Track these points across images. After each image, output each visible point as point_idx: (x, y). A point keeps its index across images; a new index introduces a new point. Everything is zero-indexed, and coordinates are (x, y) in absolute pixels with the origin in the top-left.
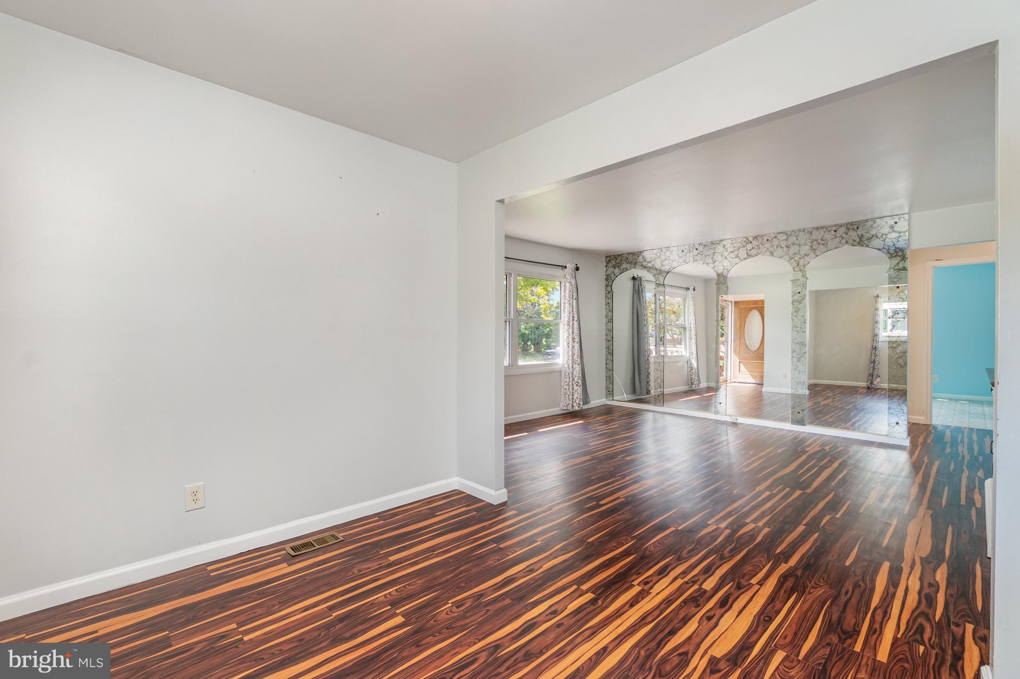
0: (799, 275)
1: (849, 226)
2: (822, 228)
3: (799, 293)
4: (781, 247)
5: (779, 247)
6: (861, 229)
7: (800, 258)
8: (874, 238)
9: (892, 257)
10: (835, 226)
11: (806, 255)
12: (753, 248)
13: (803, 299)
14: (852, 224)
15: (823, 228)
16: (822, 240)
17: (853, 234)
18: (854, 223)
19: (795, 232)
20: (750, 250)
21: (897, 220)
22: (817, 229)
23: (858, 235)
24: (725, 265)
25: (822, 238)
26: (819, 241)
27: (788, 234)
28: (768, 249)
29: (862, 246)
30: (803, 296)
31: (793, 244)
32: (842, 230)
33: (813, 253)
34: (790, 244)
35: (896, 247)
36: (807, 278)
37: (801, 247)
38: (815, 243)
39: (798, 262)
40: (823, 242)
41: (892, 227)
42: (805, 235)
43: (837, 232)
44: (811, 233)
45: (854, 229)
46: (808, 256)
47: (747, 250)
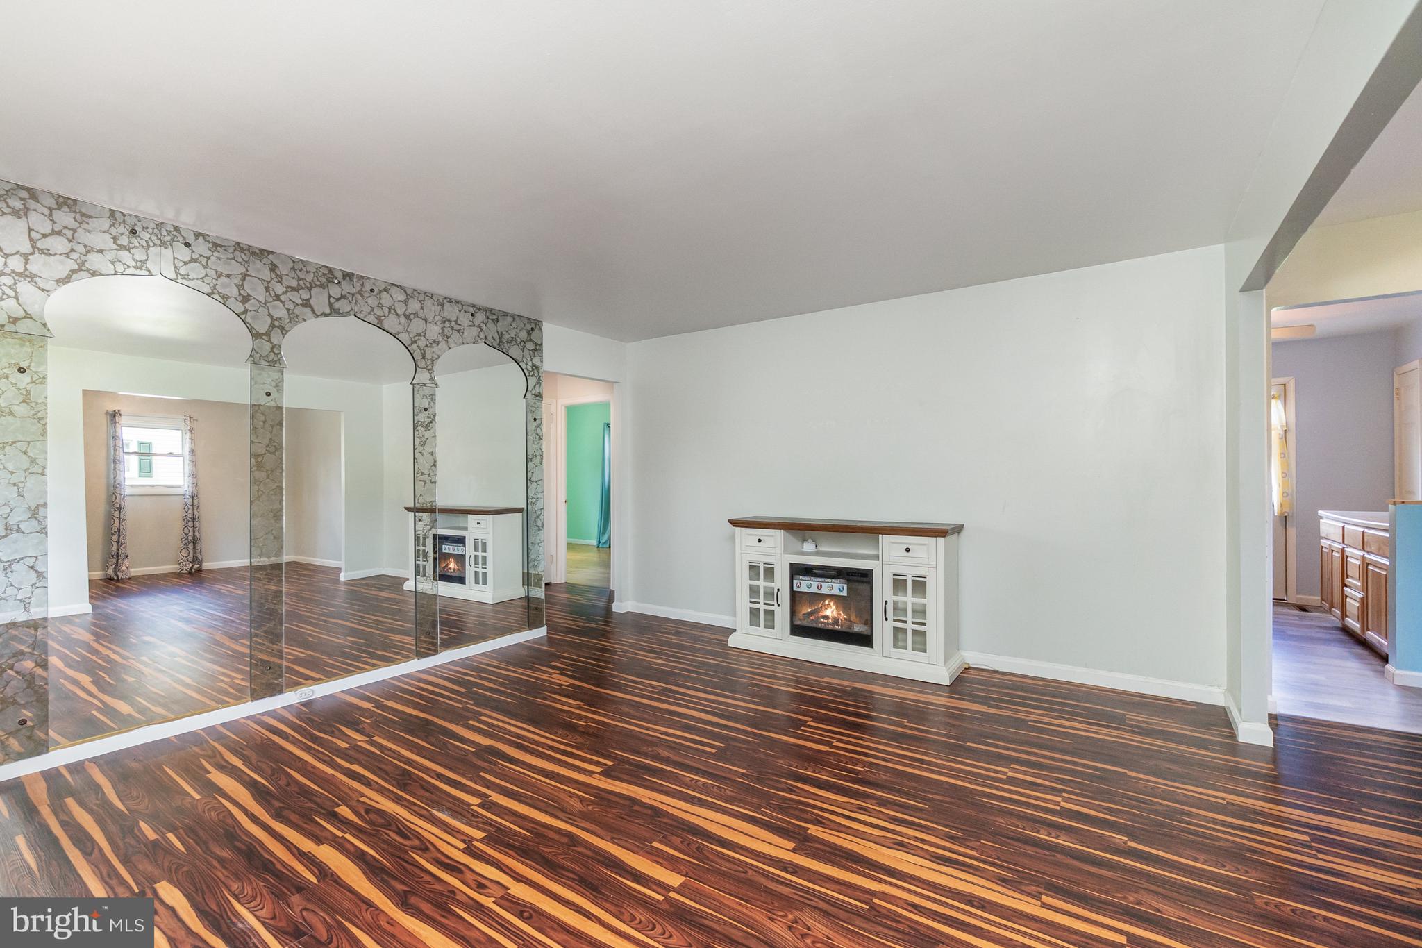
0: (424, 376)
1: (488, 314)
3: (426, 410)
4: (397, 314)
5: (392, 311)
6: (501, 324)
7: (427, 346)
8: (514, 343)
10: (473, 306)
11: (434, 341)
12: (343, 297)
13: (431, 422)
14: (491, 311)
15: (458, 303)
17: (491, 331)
18: (493, 311)
19: (419, 294)
20: (337, 300)
21: (533, 326)
22: (451, 301)
23: (498, 332)
25: (456, 320)
26: (453, 323)
27: (408, 293)
28: (373, 309)
29: (502, 351)
30: (432, 417)
31: (416, 315)
32: (480, 317)
33: (444, 341)
34: (410, 314)
35: (533, 363)
36: (436, 385)
37: (428, 324)
38: (447, 324)
39: (424, 351)
40: (458, 327)
41: (529, 334)
42: (433, 305)
43: (475, 317)
44: (442, 305)
45: (493, 320)
46: (438, 345)
47: (330, 296)
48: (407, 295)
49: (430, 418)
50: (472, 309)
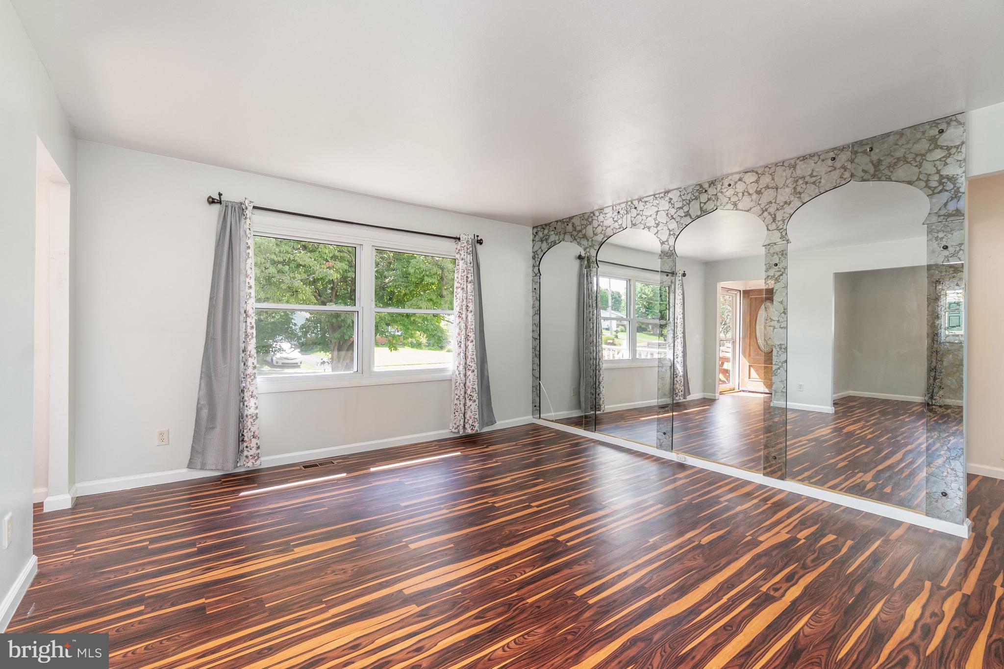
0: (776, 236)
1: (856, 149)
2: (811, 156)
3: (776, 265)
4: (750, 194)
5: (746, 194)
6: (877, 151)
7: (778, 209)
8: (902, 163)
9: (934, 194)
10: (834, 149)
11: (786, 203)
12: (709, 199)
13: (781, 275)
14: (861, 143)
15: (814, 156)
16: (811, 176)
17: (864, 161)
18: (865, 142)
19: (770, 168)
20: (705, 203)
21: (944, 127)
22: (804, 158)
24: (671, 229)
25: (812, 174)
26: (808, 179)
27: (759, 172)
28: (730, 198)
29: (880, 179)
30: (782, 270)
31: (767, 187)
32: (843, 157)
33: (796, 199)
34: (761, 189)
35: (943, 175)
36: (788, 241)
37: (779, 190)
38: (800, 182)
39: (775, 215)
40: (814, 179)
41: (933, 141)
42: (785, 171)
43: (837, 159)
44: (794, 167)
45: (865, 152)
46: (789, 204)
47: (701, 203)
48: (758, 174)
49: (780, 271)
50: (832, 153)
